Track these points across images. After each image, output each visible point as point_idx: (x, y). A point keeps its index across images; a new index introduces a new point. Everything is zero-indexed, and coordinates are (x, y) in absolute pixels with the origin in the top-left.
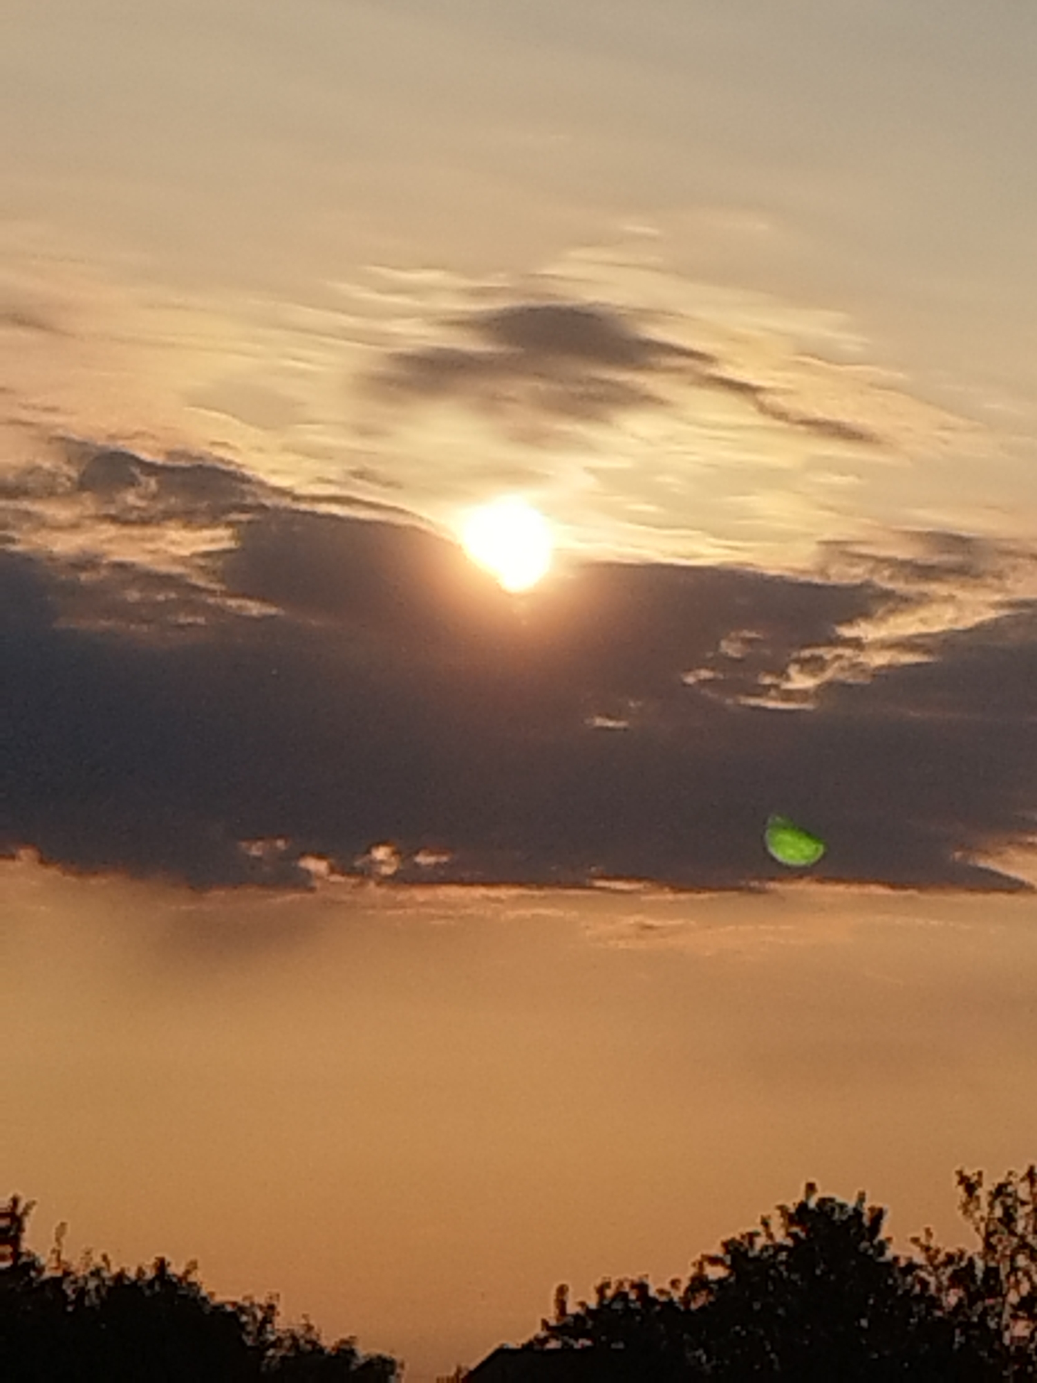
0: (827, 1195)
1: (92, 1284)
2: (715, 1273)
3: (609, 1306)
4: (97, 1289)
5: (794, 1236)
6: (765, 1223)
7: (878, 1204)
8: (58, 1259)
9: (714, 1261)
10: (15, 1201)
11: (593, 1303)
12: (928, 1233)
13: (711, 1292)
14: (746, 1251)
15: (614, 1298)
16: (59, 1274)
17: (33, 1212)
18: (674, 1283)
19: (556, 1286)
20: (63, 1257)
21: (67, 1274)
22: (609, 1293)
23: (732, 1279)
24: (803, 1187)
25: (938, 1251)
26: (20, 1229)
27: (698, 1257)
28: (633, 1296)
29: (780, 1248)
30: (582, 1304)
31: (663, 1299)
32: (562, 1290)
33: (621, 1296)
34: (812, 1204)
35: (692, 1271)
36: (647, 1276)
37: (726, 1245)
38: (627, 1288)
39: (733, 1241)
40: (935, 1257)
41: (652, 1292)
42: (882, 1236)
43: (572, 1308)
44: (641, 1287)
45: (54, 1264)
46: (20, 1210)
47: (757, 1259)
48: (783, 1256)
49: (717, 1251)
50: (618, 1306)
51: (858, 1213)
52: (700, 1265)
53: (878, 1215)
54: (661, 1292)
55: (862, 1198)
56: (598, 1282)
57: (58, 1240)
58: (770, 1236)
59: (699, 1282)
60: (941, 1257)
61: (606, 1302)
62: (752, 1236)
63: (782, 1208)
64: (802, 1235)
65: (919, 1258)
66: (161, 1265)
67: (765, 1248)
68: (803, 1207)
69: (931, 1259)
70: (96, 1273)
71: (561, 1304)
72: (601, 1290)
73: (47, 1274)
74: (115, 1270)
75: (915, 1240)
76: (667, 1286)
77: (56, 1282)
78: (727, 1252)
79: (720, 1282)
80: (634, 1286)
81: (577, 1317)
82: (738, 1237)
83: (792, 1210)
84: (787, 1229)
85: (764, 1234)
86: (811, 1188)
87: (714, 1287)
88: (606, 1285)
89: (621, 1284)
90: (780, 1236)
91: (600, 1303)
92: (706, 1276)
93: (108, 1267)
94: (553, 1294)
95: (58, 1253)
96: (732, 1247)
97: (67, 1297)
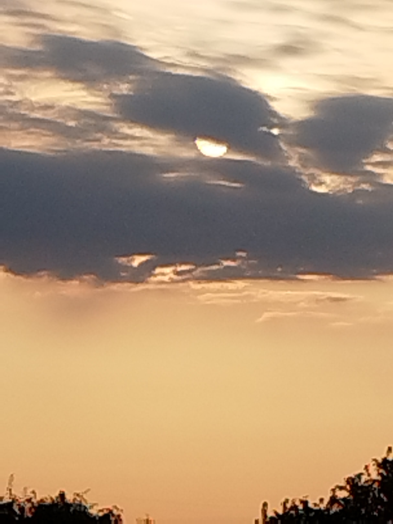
1: (28, 505)
2: (342, 494)
3: (289, 512)
4: (30, 509)
5: (381, 474)
6: (366, 468)
8: (11, 494)
9: (341, 488)
11: (281, 512)
13: (340, 504)
14: (357, 483)
15: (292, 508)
16: (11, 500)
18: (322, 500)
19: (263, 502)
20: (13, 492)
21: (14, 501)
22: (289, 505)
23: (351, 497)
24: (386, 449)
27: (333, 487)
28: (301, 507)
29: (374, 481)
30: (276, 513)
31: (317, 508)
32: (265, 505)
33: (294, 507)
34: (390, 459)
35: (330, 494)
36: (306, 497)
37: (347, 480)
38: (297, 503)
39: (351, 478)
41: (311, 505)
43: (270, 514)
44: (305, 503)
45: (8, 496)
47: (362, 487)
48: (376, 485)
49: (343, 484)
50: (293, 512)
52: (333, 490)
54: (315, 505)
56: (283, 500)
57: (10, 484)
58: (369, 475)
59: (333, 500)
61: (287, 511)
62: (359, 476)
63: (375, 460)
64: (385, 474)
66: (62, 496)
67: (366, 482)
68: (385, 460)
70: (29, 500)
71: (264, 512)
72: (284, 504)
73: (5, 501)
74: (38, 498)
76: (318, 502)
77: (10, 505)
78: (348, 484)
79: (344, 499)
80: (302, 502)
81: (272, 518)
82: (353, 476)
83: (380, 461)
84: (378, 471)
85: (366, 474)
86: (389, 450)
87: (342, 502)
88: (287, 501)
89: (294, 501)
90: (374, 476)
91: (284, 511)
92: (337, 496)
93: (35, 497)
94: (261, 506)
95: (10, 490)
96: (350, 481)
97: (15, 513)
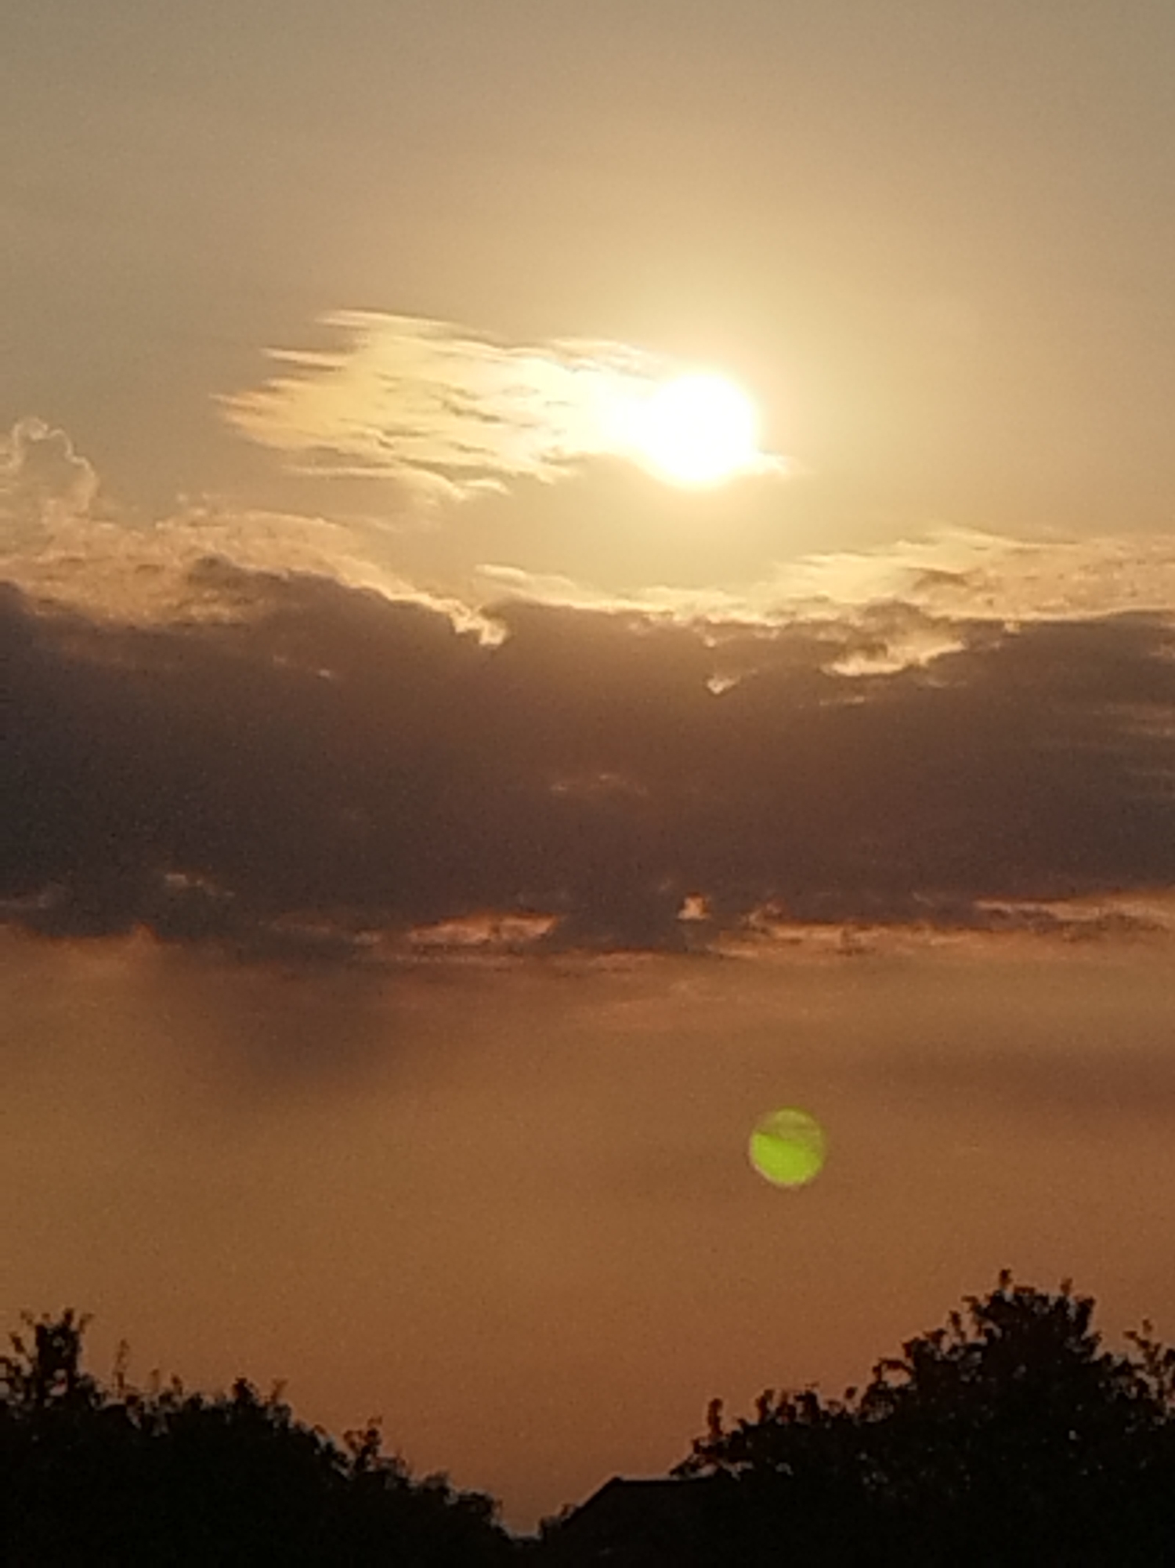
0: (1026, 1283)
1: (162, 1412)
2: (896, 1379)
3: (773, 1421)
4: (168, 1416)
5: (989, 1333)
6: (955, 1319)
7: (1089, 1293)
8: (121, 1384)
9: (894, 1365)
10: (69, 1316)
11: (753, 1420)
12: (1147, 1326)
13: (893, 1402)
14: (933, 1352)
15: (779, 1411)
16: (122, 1401)
17: (88, 1328)
18: (850, 1393)
19: (710, 1399)
20: (127, 1381)
21: (132, 1400)
22: (773, 1406)
23: (914, 1388)
24: (996, 1276)
25: (1158, 1347)
26: (75, 1349)
27: (875, 1363)
28: (800, 1408)
29: (974, 1347)
30: (742, 1422)
31: (836, 1411)
32: (716, 1405)
33: (785, 1409)
34: (1008, 1294)
35: (871, 1379)
36: (814, 1385)
37: (907, 1347)
38: (791, 1401)
39: (916, 1341)
40: (1156, 1353)
41: (823, 1406)
42: (1090, 1331)
43: (729, 1426)
44: (809, 1399)
45: (116, 1390)
46: (74, 1325)
47: (945, 1362)
48: (976, 1357)
49: (898, 1354)
50: (783, 1421)
51: (1062, 1304)
52: (877, 1370)
53: (1085, 1307)
54: (831, 1403)
55: (1066, 1287)
56: (759, 1393)
57: (120, 1361)
58: (962, 1335)
59: (877, 1392)
60: (1161, 1355)
61: (768, 1418)
62: (940, 1333)
63: (972, 1300)
64: (998, 1332)
65: (1137, 1357)
66: (241, 1387)
67: (954, 1349)
68: (997, 1299)
69: (1151, 1357)
70: (166, 1398)
71: (714, 1421)
72: (762, 1404)
73: (109, 1401)
74: (188, 1394)
75: (1132, 1335)
76: (840, 1397)
77: (119, 1411)
78: (908, 1354)
79: (901, 1390)
80: (798, 1398)
81: (734, 1436)
82: (922, 1337)
83: (985, 1304)
84: (980, 1324)
85: (952, 1332)
86: (1005, 1276)
87: (897, 1397)
88: (769, 1394)
89: (785, 1396)
90: (972, 1334)
91: (762, 1419)
92: (885, 1383)
93: (180, 1392)
94: (705, 1411)
95: (121, 1377)
96: (914, 1349)
97: (133, 1427)
